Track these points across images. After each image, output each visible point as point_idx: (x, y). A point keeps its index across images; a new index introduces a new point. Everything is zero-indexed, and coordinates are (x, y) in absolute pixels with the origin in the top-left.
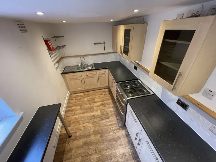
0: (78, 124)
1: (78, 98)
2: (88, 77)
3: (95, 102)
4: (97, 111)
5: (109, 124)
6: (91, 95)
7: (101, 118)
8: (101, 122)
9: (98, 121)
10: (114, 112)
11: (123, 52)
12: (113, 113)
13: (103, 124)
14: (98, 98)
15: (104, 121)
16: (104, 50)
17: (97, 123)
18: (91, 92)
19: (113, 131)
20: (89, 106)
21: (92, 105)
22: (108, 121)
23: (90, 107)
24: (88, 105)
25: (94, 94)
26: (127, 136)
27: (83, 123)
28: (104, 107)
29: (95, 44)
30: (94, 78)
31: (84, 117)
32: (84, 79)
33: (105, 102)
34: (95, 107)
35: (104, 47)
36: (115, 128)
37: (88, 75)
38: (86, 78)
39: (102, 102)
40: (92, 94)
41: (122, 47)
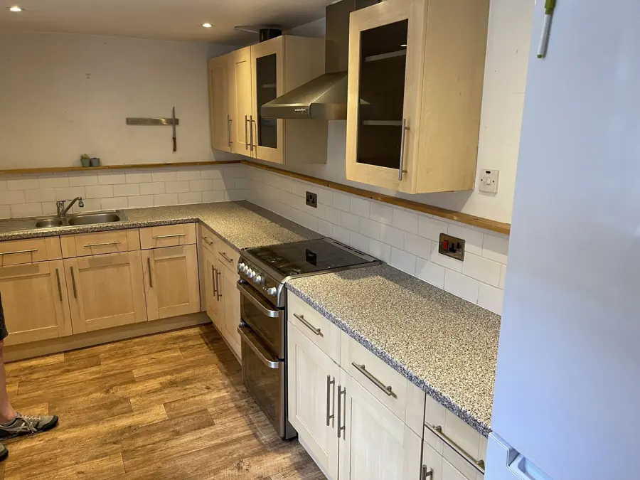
0: (46, 470)
1: (35, 376)
2: (98, 264)
3: (133, 381)
4: (143, 409)
5: (213, 442)
6: (106, 359)
7: (171, 430)
8: (174, 443)
9: (154, 444)
10: (233, 400)
11: (255, 141)
12: (231, 405)
13: (180, 449)
14: (147, 365)
15: (187, 438)
16: (175, 149)
17: (153, 450)
18: (108, 346)
19: (235, 465)
20: (103, 399)
21: (120, 393)
22: (208, 436)
23: (108, 402)
24: (98, 395)
25: (125, 355)
26: (302, 468)
27: (77, 463)
28: (185, 392)
29: (130, 121)
30: (126, 268)
31: (77, 440)
32: (76, 272)
33: (185, 374)
34: (134, 397)
35: (174, 139)
36: (241, 452)
37: (95, 251)
38: (87, 266)
39: (169, 377)
40: (113, 353)
41: (251, 121)
